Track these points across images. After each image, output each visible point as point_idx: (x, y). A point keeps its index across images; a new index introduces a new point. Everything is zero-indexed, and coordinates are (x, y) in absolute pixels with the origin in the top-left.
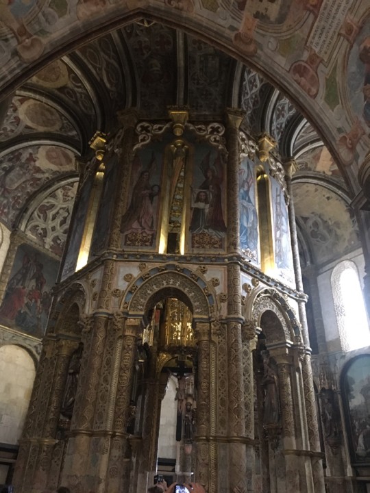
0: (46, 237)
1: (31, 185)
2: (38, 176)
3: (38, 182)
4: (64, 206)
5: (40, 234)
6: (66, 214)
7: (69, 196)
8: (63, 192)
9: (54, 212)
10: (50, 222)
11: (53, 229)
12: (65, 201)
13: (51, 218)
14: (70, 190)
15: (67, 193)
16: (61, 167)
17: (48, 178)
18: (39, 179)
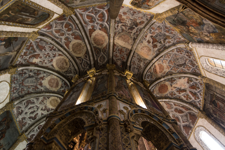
0: (20, 115)
1: (33, 89)
2: (39, 86)
3: (37, 89)
4: (38, 105)
5: (19, 112)
6: (36, 110)
7: (43, 102)
8: (43, 99)
9: (32, 106)
10: (27, 109)
11: (26, 113)
12: (40, 103)
13: (29, 107)
14: (46, 99)
15: (44, 100)
16: (51, 88)
17: (41, 90)
18: (38, 88)
